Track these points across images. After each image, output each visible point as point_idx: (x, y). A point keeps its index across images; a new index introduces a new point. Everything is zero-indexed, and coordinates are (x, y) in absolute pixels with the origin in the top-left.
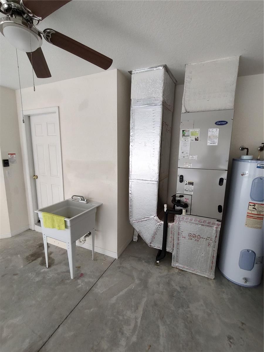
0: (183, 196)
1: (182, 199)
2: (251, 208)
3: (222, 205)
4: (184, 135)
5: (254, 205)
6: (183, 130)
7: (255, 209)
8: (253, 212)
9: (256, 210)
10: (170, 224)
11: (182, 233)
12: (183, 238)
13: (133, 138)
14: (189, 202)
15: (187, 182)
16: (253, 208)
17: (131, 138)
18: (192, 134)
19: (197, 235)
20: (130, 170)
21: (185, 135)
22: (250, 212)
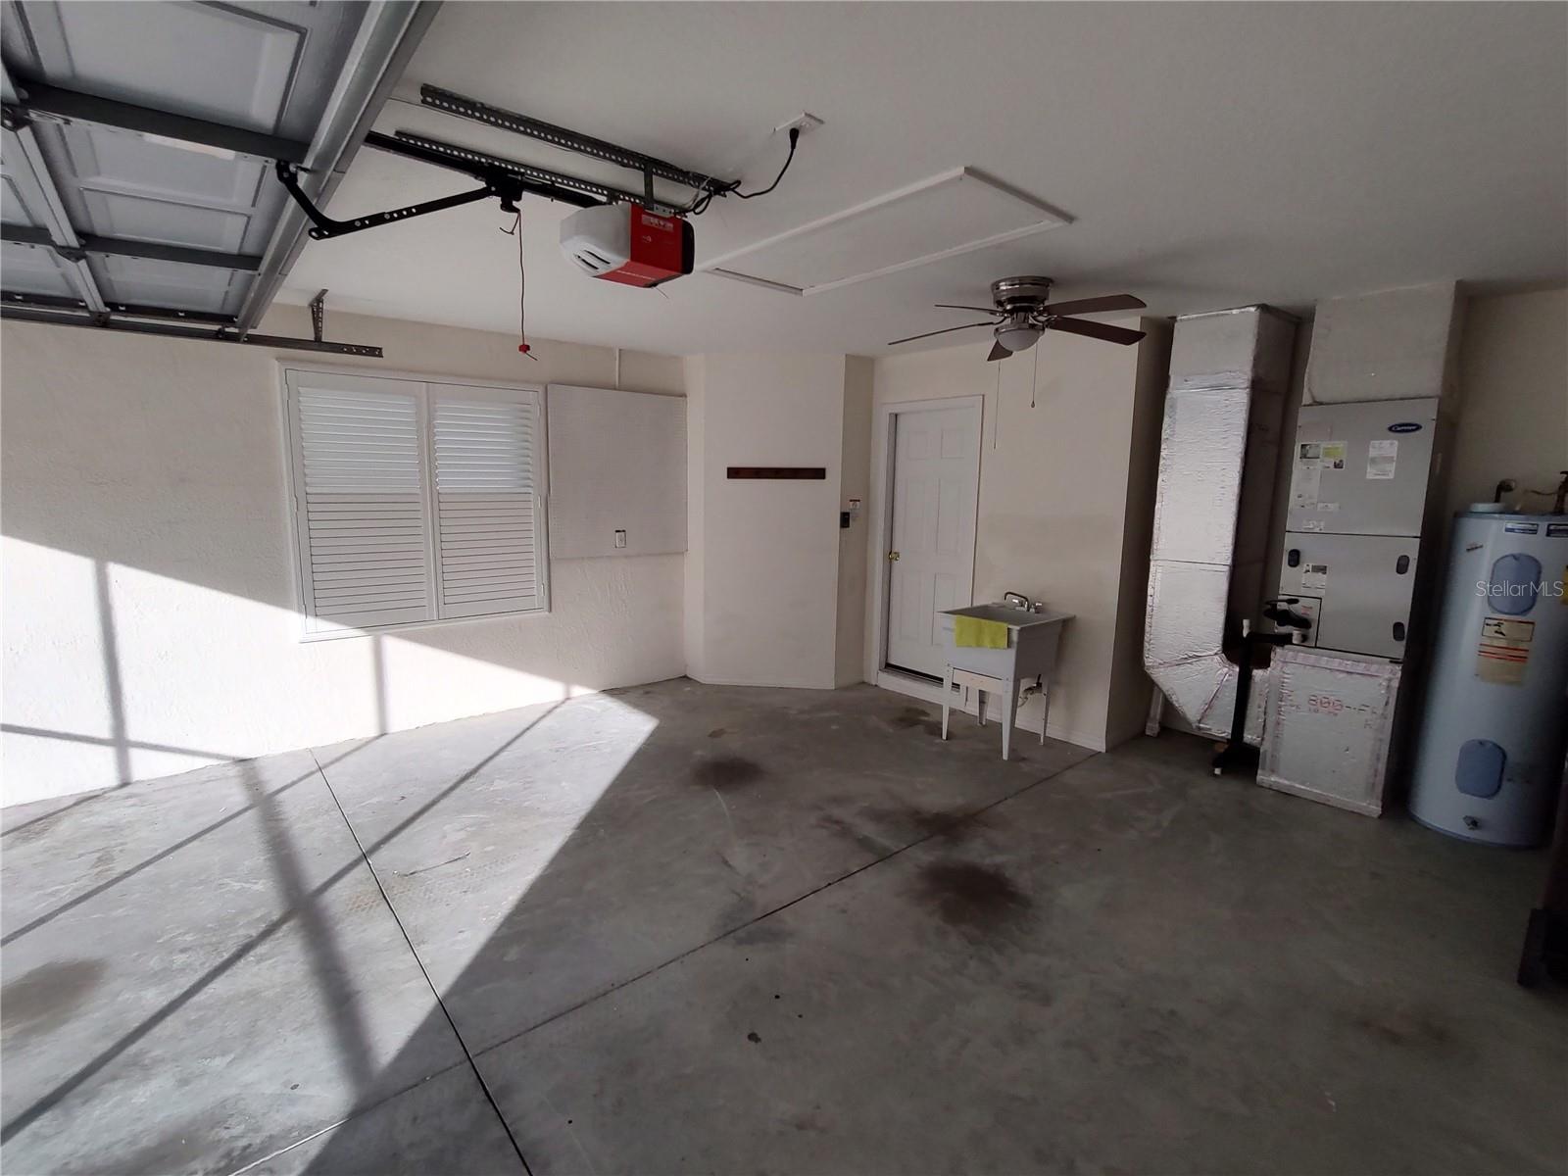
0: (1296, 601)
1: (1294, 608)
2: (1490, 631)
3: (1406, 622)
4: (1304, 456)
5: (1498, 625)
6: (1302, 446)
7: (1501, 633)
8: (1496, 643)
9: (1501, 636)
10: (1257, 673)
11: (1290, 693)
12: (1294, 708)
13: (1168, 462)
14: (1313, 615)
15: (1311, 565)
16: (1496, 632)
17: (1161, 462)
18: (1327, 454)
19: (1332, 698)
20: (1155, 537)
21: (1308, 456)
22: (1487, 642)
